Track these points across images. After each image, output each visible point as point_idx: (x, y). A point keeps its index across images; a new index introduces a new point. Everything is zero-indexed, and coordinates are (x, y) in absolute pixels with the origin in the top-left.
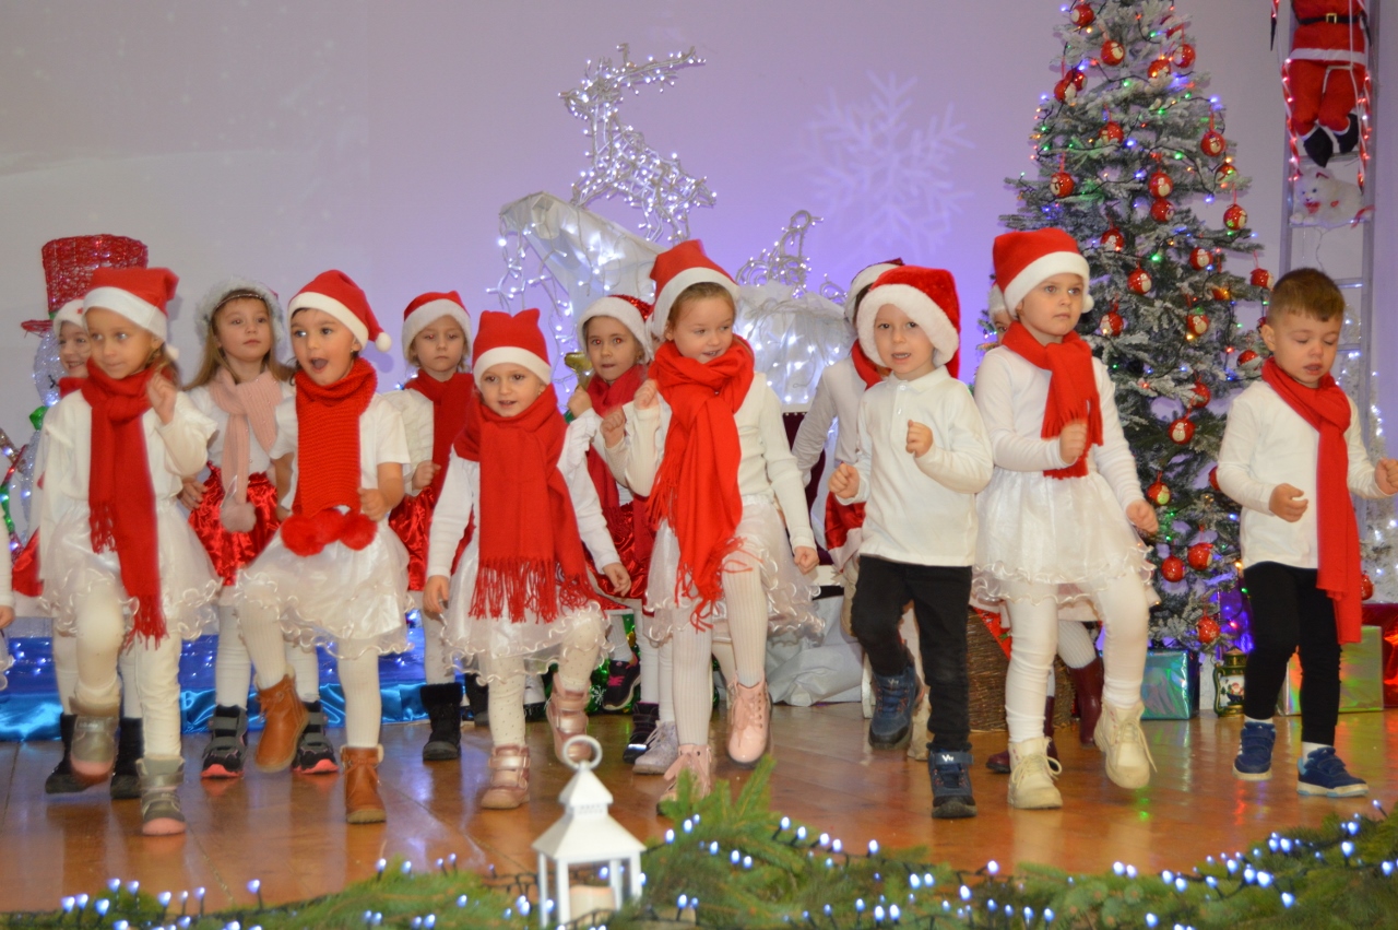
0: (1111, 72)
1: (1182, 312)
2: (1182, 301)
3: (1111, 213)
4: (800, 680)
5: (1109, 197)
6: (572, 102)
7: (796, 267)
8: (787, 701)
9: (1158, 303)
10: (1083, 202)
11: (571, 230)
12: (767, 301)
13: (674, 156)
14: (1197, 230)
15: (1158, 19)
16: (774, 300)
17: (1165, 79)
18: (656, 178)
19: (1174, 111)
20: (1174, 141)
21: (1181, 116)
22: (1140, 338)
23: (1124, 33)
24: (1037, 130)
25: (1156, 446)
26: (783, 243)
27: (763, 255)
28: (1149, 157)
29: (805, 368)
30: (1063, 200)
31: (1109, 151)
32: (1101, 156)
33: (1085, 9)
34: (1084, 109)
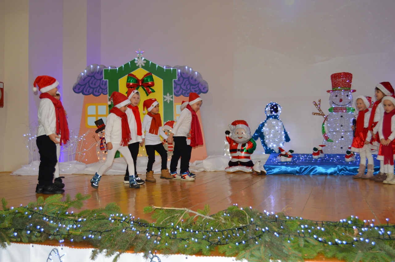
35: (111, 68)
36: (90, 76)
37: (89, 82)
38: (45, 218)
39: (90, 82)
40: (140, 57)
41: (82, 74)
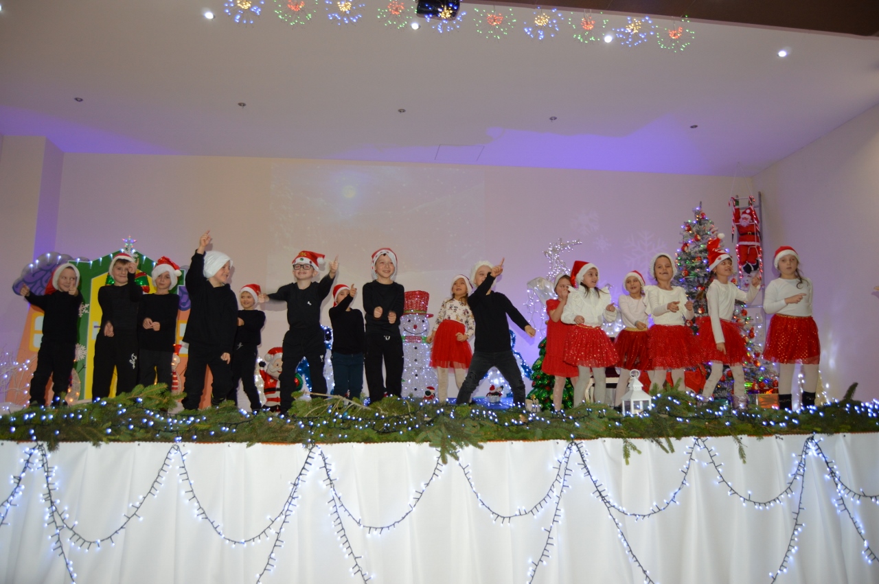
0: (697, 243)
3: (698, 281)
5: (698, 277)
6: (547, 254)
10: (691, 278)
11: (548, 287)
15: (709, 229)
23: (700, 232)
24: (677, 259)
30: (685, 277)
31: (698, 264)
32: (696, 265)
33: (689, 226)
34: (690, 253)
35: (81, 259)
36: (44, 270)
37: (41, 279)
38: (148, 412)
39: (44, 279)
40: (129, 249)
41: (32, 265)
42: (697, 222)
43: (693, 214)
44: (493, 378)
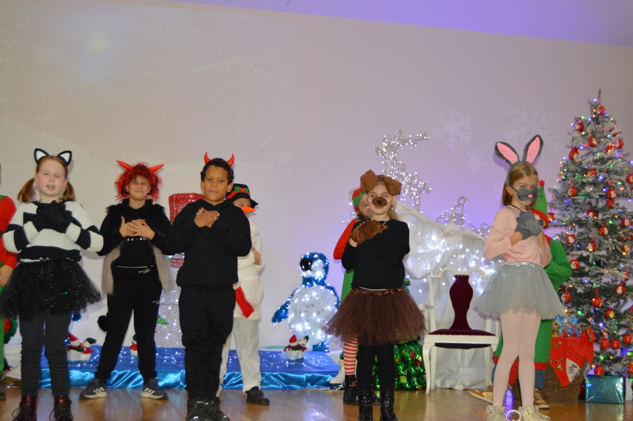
0: (590, 148)
1: (621, 243)
2: (620, 239)
3: (590, 203)
4: (460, 380)
5: (590, 197)
6: (379, 151)
7: (460, 218)
8: (453, 387)
9: (610, 240)
12: (450, 231)
13: (416, 173)
14: (626, 212)
15: (609, 129)
16: (453, 231)
17: (614, 153)
18: (409, 182)
19: (618, 165)
20: (616, 177)
21: (620, 168)
22: (603, 253)
23: (596, 134)
24: (562, 170)
25: (608, 295)
26: (455, 208)
27: (446, 213)
28: (607, 183)
29: (465, 257)
30: (573, 198)
31: (591, 180)
32: (588, 181)
33: (581, 125)
34: (581, 163)
42: (593, 119)
43: (589, 106)
44: (294, 321)
